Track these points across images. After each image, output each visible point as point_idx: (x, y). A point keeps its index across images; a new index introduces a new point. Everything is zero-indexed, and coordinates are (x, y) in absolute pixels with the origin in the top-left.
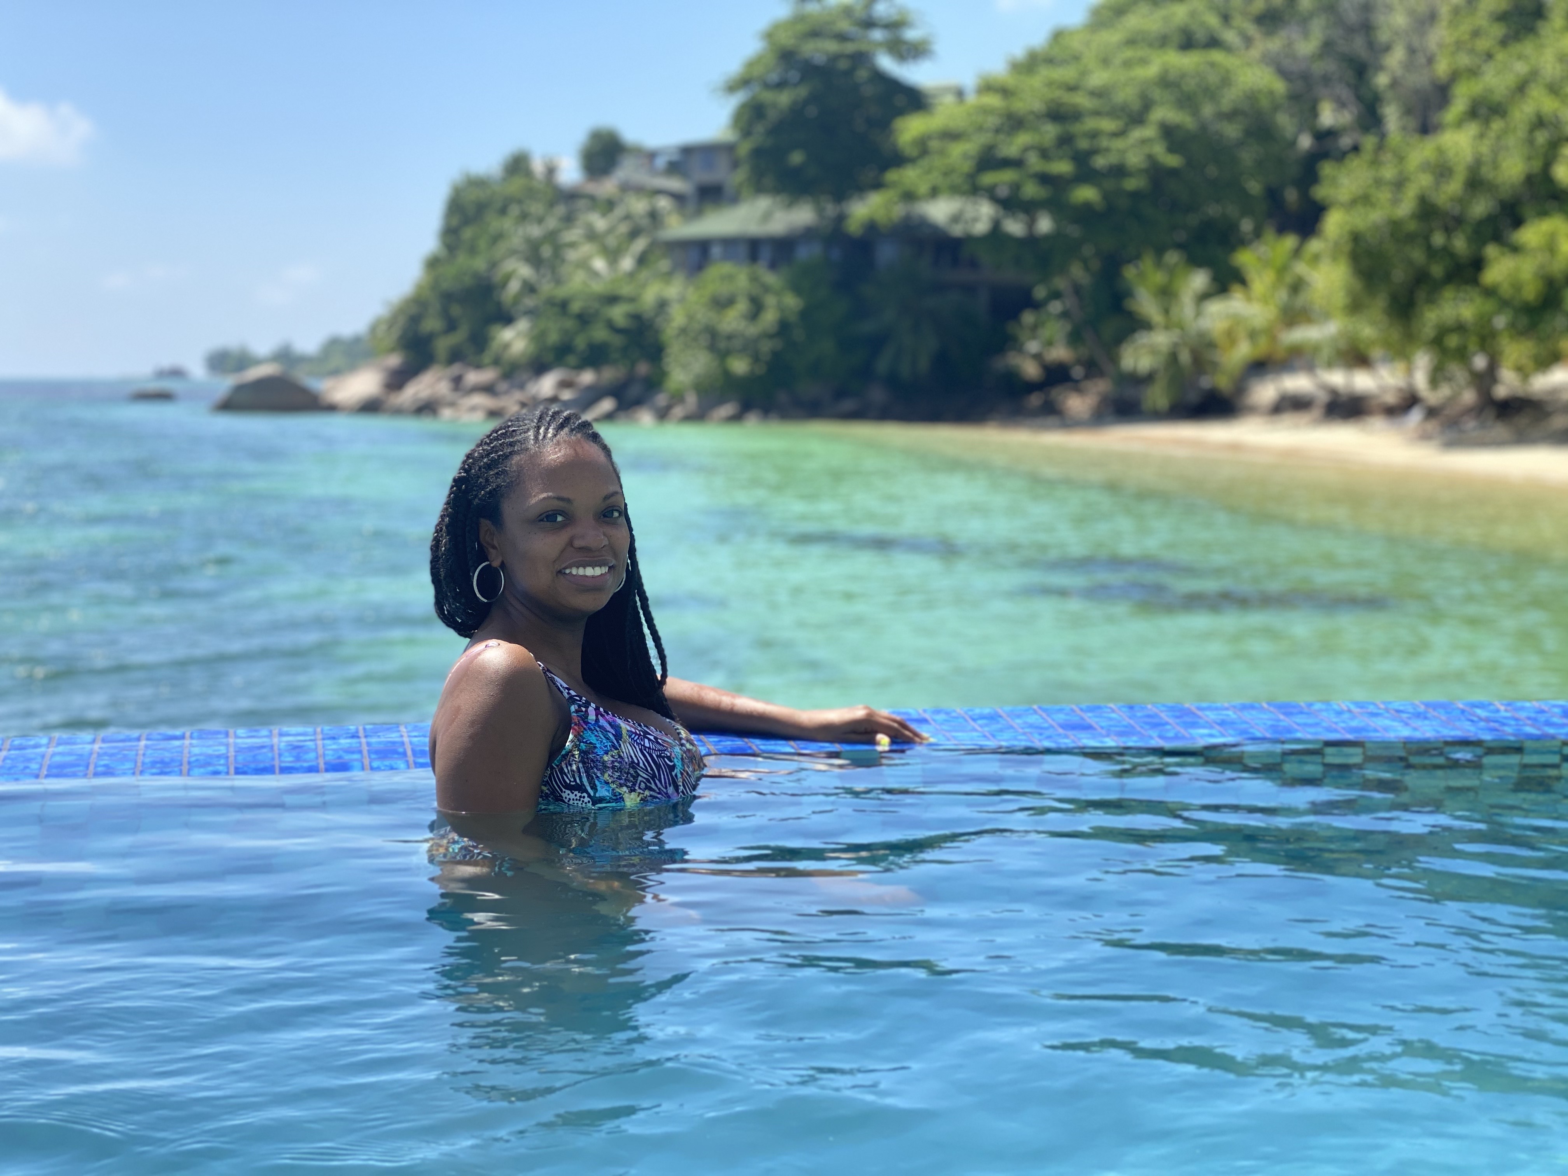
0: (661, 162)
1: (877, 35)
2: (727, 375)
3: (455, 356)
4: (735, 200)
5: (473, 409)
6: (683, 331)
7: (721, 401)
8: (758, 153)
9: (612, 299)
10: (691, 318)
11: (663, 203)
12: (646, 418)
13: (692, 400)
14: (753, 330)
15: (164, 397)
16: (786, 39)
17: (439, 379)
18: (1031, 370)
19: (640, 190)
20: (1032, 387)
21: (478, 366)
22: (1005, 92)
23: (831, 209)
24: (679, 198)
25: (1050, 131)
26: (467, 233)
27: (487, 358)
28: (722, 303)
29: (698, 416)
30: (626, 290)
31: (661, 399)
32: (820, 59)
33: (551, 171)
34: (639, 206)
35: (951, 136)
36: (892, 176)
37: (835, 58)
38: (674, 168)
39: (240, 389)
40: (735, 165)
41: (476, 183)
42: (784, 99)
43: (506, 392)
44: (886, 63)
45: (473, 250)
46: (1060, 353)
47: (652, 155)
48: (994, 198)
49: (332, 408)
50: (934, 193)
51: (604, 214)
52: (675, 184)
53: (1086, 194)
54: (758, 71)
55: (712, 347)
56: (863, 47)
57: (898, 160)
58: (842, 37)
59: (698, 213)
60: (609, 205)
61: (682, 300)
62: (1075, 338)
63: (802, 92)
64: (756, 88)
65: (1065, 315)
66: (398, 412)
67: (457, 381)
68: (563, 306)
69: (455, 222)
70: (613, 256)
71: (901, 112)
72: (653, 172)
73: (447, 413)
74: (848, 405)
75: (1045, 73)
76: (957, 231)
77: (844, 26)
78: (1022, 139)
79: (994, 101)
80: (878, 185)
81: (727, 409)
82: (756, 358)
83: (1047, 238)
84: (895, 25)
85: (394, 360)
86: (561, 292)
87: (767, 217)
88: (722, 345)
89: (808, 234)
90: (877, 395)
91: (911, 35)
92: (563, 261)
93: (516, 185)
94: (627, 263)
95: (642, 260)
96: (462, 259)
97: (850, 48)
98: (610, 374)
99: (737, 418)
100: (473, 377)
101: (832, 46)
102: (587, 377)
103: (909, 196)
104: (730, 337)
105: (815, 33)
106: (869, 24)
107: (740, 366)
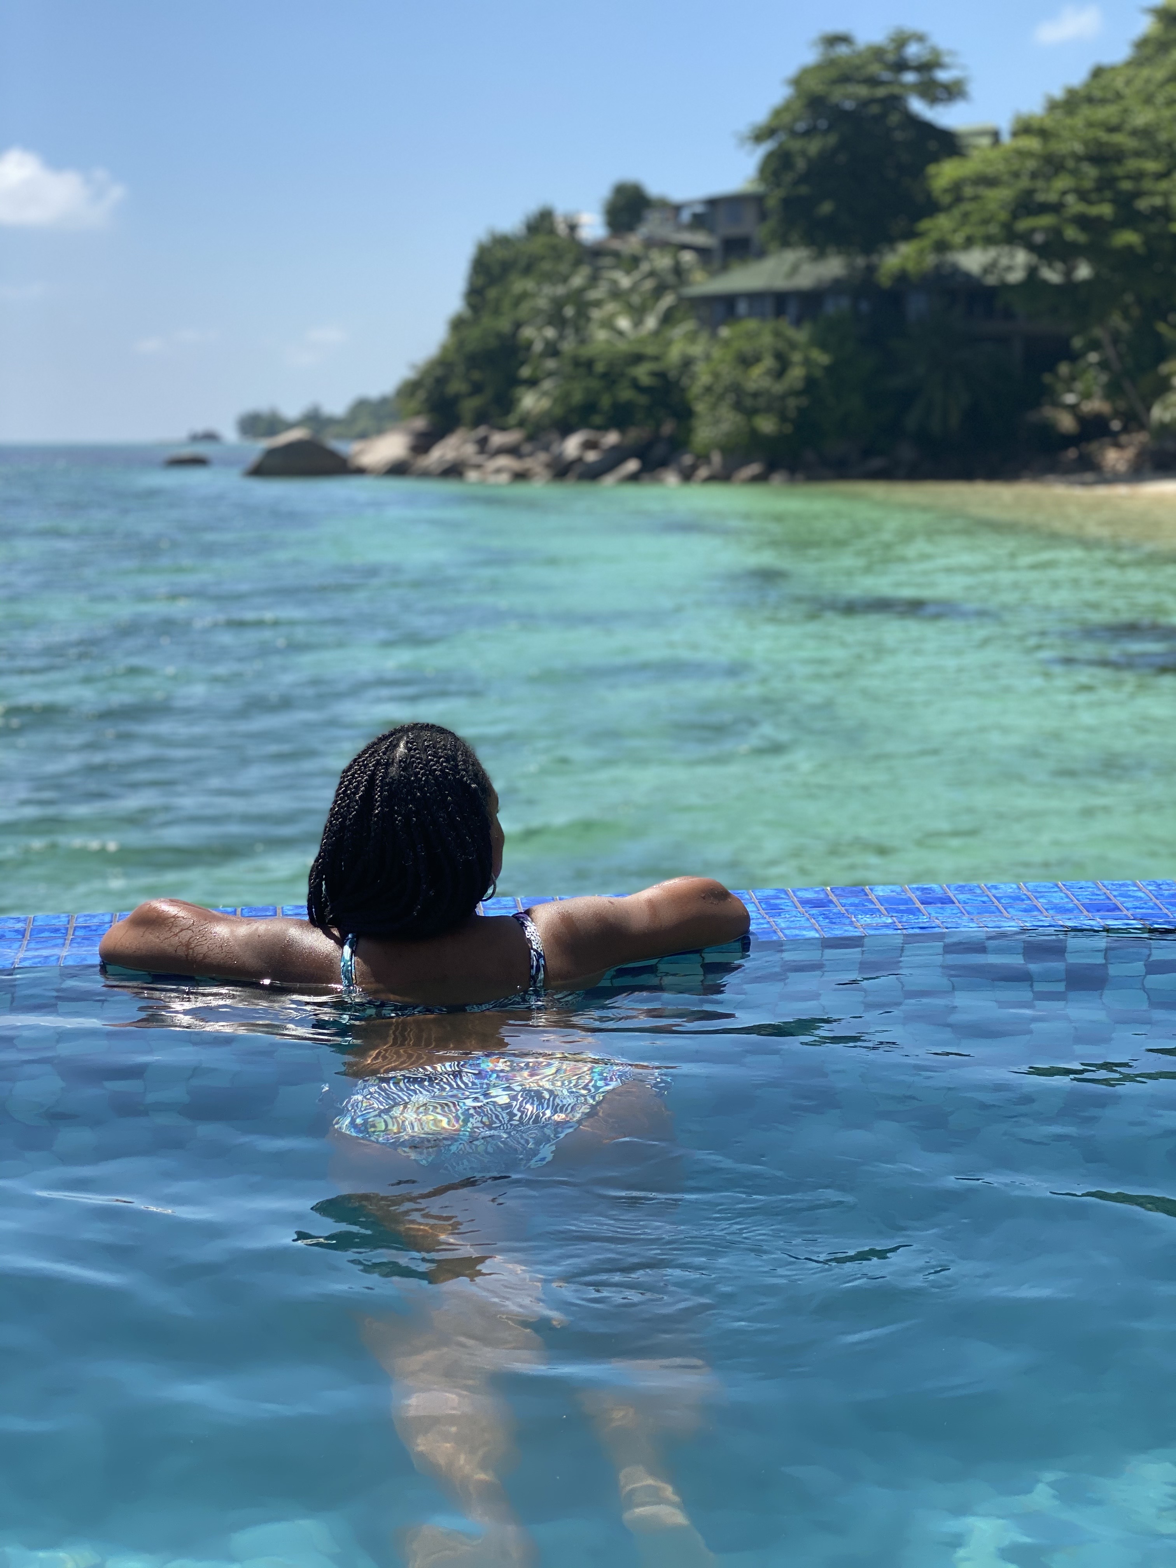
0: (686, 216)
1: (910, 77)
2: (754, 434)
3: (480, 419)
4: (761, 254)
5: (498, 471)
6: (708, 389)
7: (746, 461)
8: (787, 203)
9: (638, 358)
10: (716, 375)
11: (687, 257)
12: (671, 479)
13: (716, 458)
14: (778, 388)
15: (198, 462)
16: (815, 86)
17: (465, 442)
18: (1066, 423)
19: (664, 245)
20: (1069, 440)
21: (503, 429)
22: (1043, 133)
23: (860, 261)
24: (702, 252)
25: (1091, 172)
26: (492, 293)
27: (512, 419)
28: (746, 361)
29: (723, 476)
30: (650, 350)
31: (687, 460)
32: (849, 105)
33: (573, 228)
34: (662, 261)
35: (988, 181)
36: (925, 224)
37: (865, 103)
38: (699, 222)
39: (271, 453)
40: (763, 216)
41: (502, 241)
42: (814, 147)
43: (531, 454)
44: (917, 106)
45: (497, 312)
46: (1096, 405)
47: (677, 209)
48: (1031, 247)
49: (360, 471)
50: (969, 243)
51: (628, 272)
52: (701, 239)
53: (1128, 238)
54: (787, 118)
55: (738, 406)
56: (896, 90)
57: (931, 208)
58: (873, 82)
59: (724, 268)
60: (633, 262)
61: (708, 357)
62: (1113, 391)
63: (832, 140)
64: (782, 136)
65: (1103, 365)
66: (425, 474)
67: (482, 444)
68: (588, 365)
69: (480, 281)
70: (638, 313)
71: (935, 158)
72: (680, 227)
73: (472, 475)
74: (877, 463)
75: (1086, 112)
76: (991, 280)
77: (875, 69)
78: (1062, 183)
79: (1033, 144)
80: (910, 235)
81: (754, 469)
82: (783, 418)
83: (1086, 283)
84: (926, 67)
85: (420, 423)
86: (586, 352)
87: (794, 270)
88: (748, 402)
89: (837, 287)
90: (907, 452)
91: (942, 76)
92: (588, 319)
93: (539, 244)
94: (651, 323)
95: (668, 319)
96: (487, 321)
97: (881, 92)
98: (635, 434)
99: (760, 478)
100: (498, 439)
101: (863, 91)
102: (612, 438)
103: (942, 246)
104: (756, 395)
105: (845, 79)
106: (901, 66)
107: (767, 425)
